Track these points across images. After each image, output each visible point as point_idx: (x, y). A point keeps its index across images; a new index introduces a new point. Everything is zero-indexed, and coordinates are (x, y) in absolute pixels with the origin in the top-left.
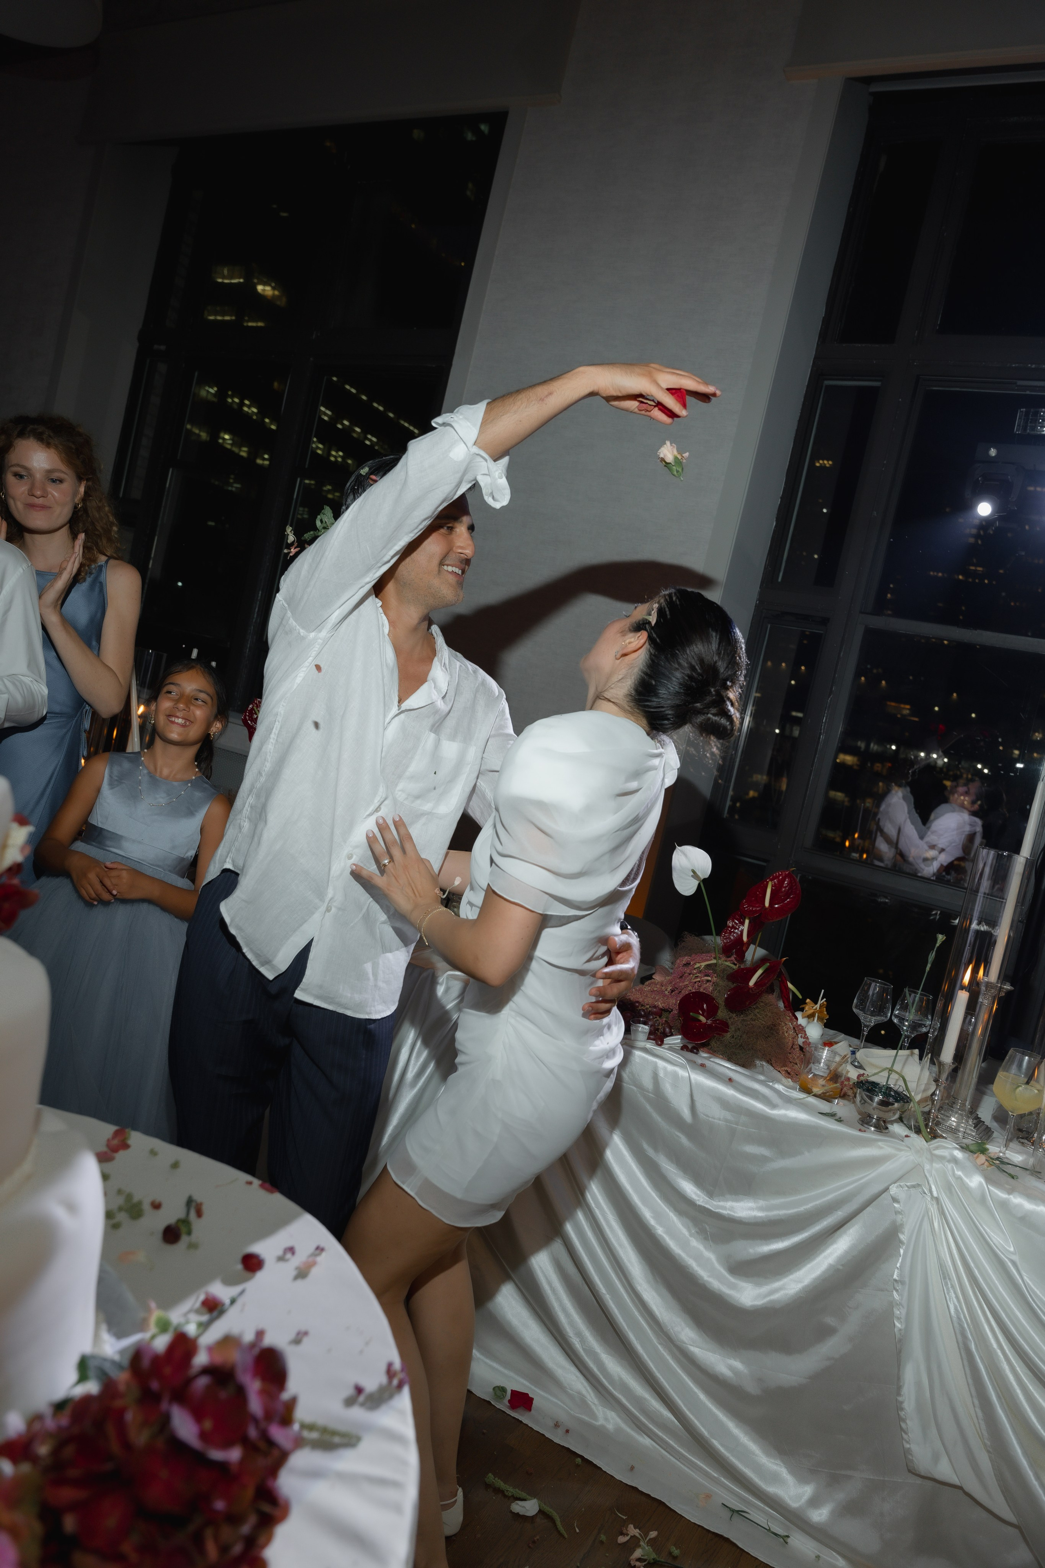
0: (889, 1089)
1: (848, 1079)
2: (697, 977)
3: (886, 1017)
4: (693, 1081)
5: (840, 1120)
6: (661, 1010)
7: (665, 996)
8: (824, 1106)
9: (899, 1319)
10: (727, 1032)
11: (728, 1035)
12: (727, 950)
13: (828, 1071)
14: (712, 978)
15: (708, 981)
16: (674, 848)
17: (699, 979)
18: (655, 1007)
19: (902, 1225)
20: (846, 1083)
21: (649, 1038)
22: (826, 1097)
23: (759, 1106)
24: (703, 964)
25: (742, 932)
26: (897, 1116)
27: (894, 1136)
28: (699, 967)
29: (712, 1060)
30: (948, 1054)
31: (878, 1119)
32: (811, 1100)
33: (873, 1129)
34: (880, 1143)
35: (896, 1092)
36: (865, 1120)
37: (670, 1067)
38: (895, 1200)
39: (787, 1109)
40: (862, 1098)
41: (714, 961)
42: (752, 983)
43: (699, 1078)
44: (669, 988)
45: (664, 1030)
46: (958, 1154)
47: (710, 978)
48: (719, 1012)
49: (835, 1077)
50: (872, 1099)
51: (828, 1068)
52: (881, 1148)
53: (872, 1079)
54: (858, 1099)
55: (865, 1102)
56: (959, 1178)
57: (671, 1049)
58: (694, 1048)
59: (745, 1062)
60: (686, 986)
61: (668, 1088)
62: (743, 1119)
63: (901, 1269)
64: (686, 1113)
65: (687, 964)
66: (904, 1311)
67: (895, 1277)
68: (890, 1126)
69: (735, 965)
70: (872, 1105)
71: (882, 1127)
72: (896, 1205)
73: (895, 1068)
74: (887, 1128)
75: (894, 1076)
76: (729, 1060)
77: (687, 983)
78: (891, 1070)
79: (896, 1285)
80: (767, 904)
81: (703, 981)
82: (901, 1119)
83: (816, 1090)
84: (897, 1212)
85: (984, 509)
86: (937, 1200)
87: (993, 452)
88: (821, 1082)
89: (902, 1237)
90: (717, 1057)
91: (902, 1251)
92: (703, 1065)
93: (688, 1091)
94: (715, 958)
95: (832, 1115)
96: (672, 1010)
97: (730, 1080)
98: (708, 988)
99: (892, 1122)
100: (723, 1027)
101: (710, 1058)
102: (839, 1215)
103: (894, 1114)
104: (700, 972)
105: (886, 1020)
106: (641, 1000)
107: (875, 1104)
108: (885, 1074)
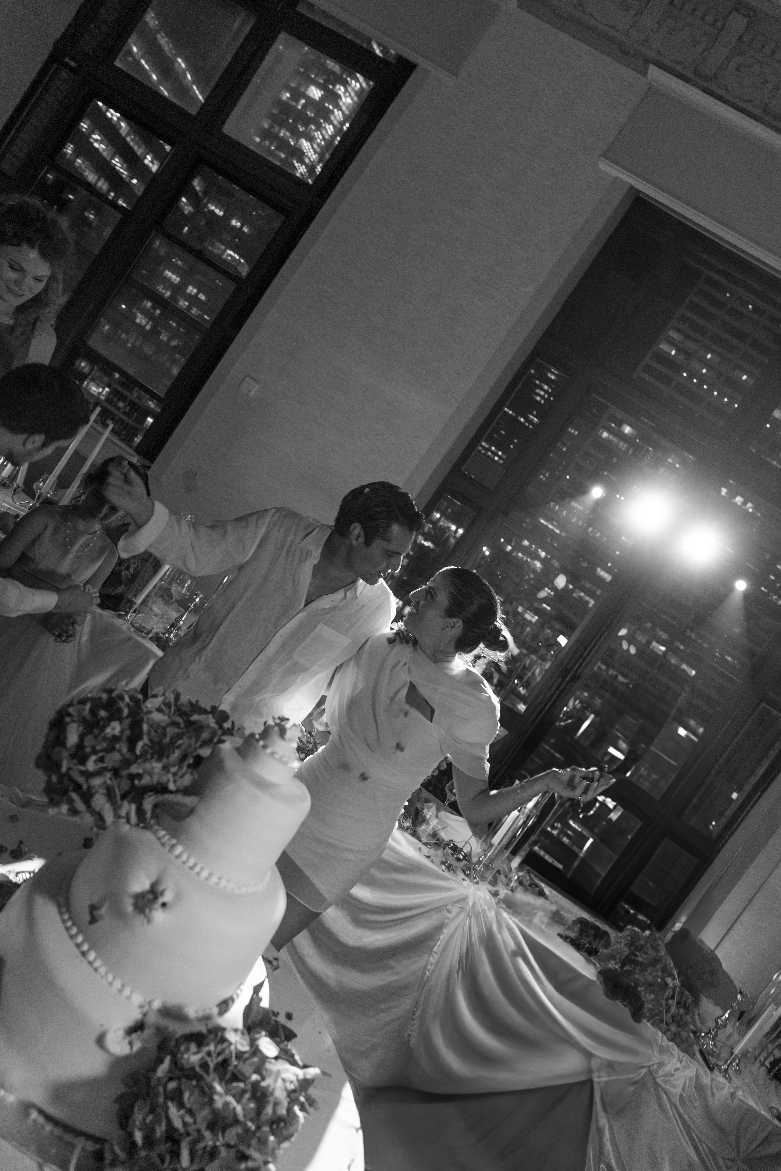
0: (463, 852)
1: (444, 840)
8: (425, 850)
9: (429, 971)
19: (447, 925)
22: (425, 844)
30: (496, 839)
35: (466, 854)
38: (449, 912)
40: (448, 852)
46: (488, 896)
49: (434, 835)
50: (452, 854)
54: (446, 851)
56: (484, 910)
63: (439, 946)
66: (433, 967)
67: (435, 949)
72: (448, 914)
73: (470, 842)
79: (433, 954)
83: (424, 840)
84: (448, 918)
86: (470, 917)
89: (444, 930)
91: (442, 937)
107: (452, 857)
108: (464, 843)
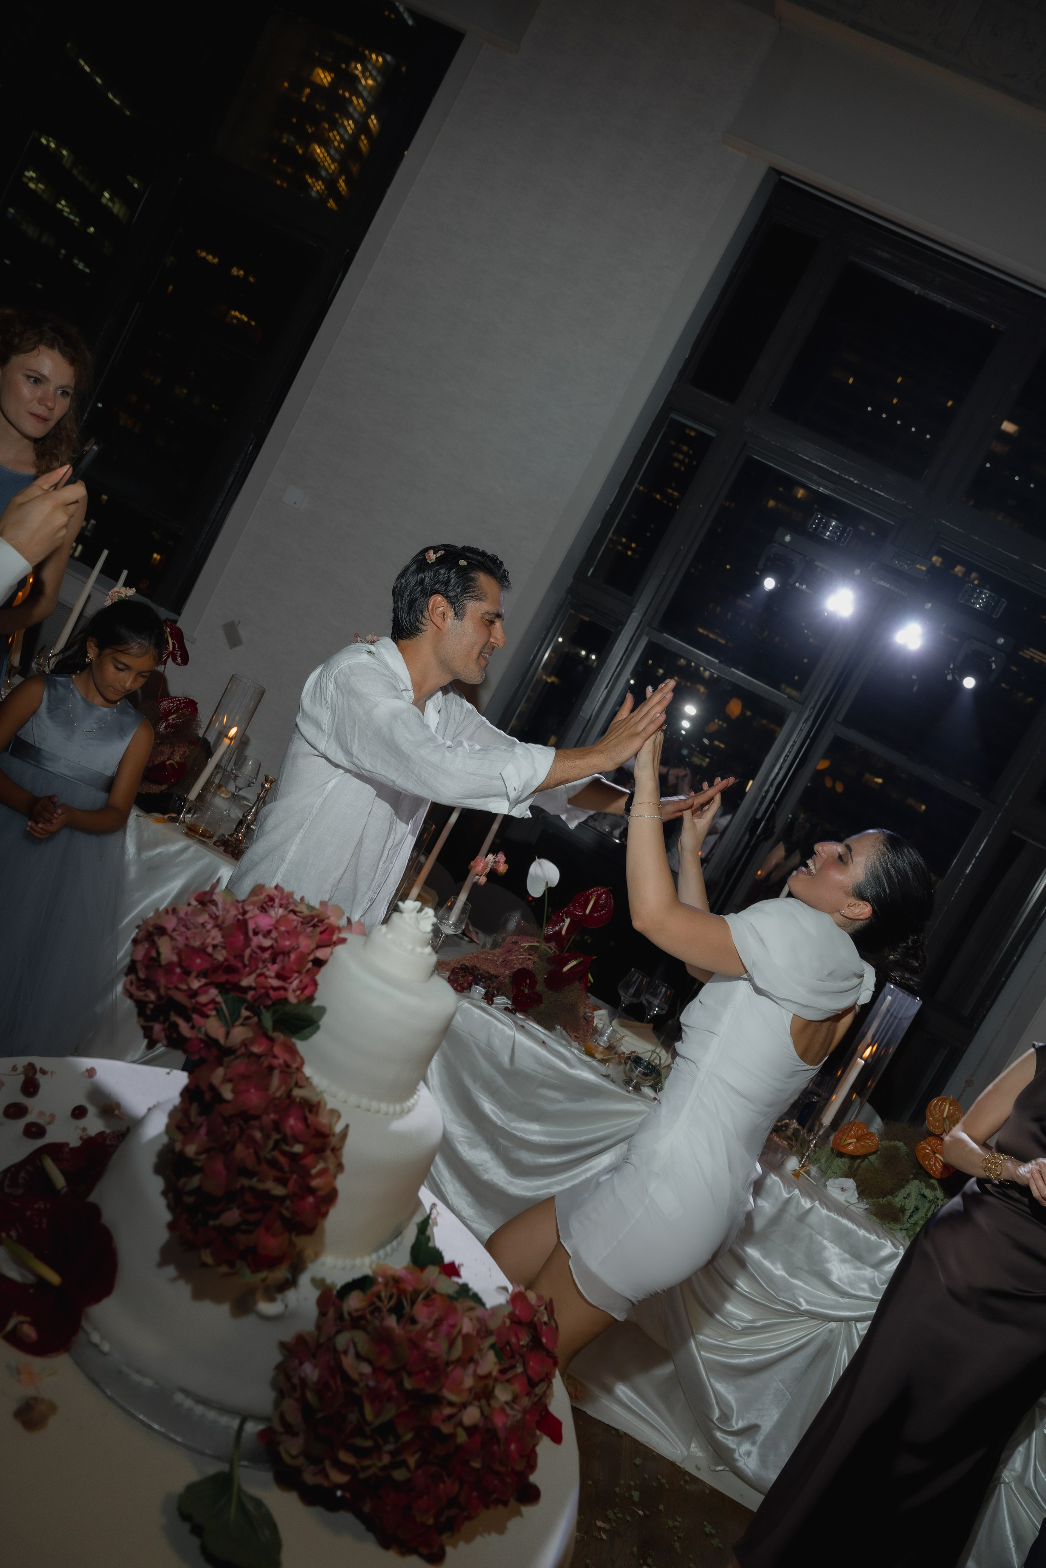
0: (649, 1063)
1: (624, 1053)
2: (522, 955)
3: (639, 997)
4: (517, 1040)
5: (613, 1081)
6: (492, 975)
7: (497, 965)
8: (603, 1069)
10: (541, 1002)
11: (543, 1006)
12: (548, 939)
13: (608, 1044)
14: (534, 957)
15: (529, 959)
16: (534, 860)
17: (523, 957)
18: (488, 972)
20: (622, 1056)
21: (483, 998)
22: (603, 1061)
23: (562, 1066)
24: (528, 945)
25: (563, 926)
26: (650, 1084)
27: (645, 1096)
28: (524, 947)
29: (527, 1022)
31: (636, 1083)
32: (594, 1063)
33: (631, 1088)
34: (639, 1102)
35: (652, 1066)
36: (628, 1082)
37: (500, 1025)
39: (582, 1070)
40: (631, 1067)
41: (538, 944)
42: (565, 969)
43: (521, 1038)
44: (501, 959)
45: (494, 992)
47: (532, 957)
48: (538, 986)
49: (610, 1048)
50: (636, 1069)
51: (609, 1041)
52: (640, 1105)
53: (639, 1055)
54: (628, 1066)
55: (633, 1070)
57: (496, 1008)
58: (513, 1009)
59: (549, 1027)
60: (513, 960)
61: (497, 1043)
62: (550, 1072)
64: (505, 1059)
65: (516, 943)
68: (642, 1088)
69: (551, 950)
70: (635, 1072)
71: (637, 1089)
74: (640, 1090)
75: (655, 1055)
76: (539, 1023)
77: (514, 958)
78: (654, 1052)
80: (588, 911)
81: (526, 958)
82: (650, 1086)
83: (599, 1056)
85: (769, 583)
87: (788, 538)
88: (601, 1049)
90: (530, 1020)
92: (523, 1027)
93: (511, 1045)
94: (537, 942)
95: (606, 1076)
96: (499, 977)
97: (544, 1042)
98: (529, 965)
99: (643, 1086)
100: (537, 999)
101: (526, 1020)
102: (601, 1145)
103: (650, 1082)
104: (525, 951)
105: (639, 1001)
106: (478, 965)
107: (637, 1072)
